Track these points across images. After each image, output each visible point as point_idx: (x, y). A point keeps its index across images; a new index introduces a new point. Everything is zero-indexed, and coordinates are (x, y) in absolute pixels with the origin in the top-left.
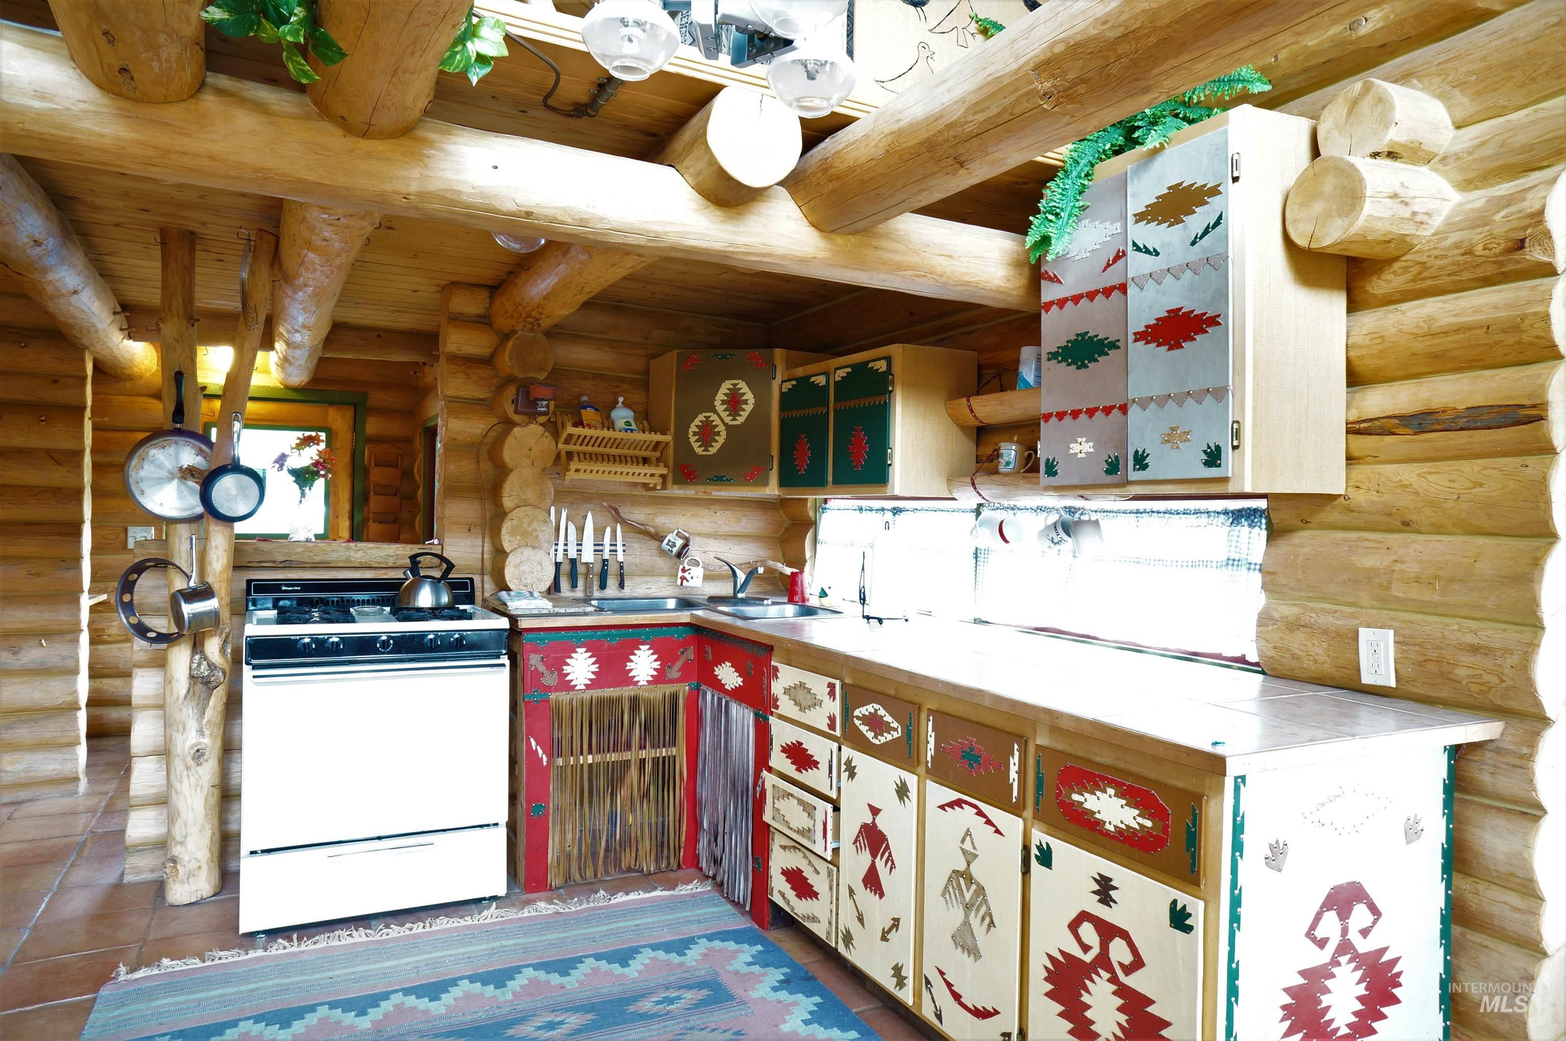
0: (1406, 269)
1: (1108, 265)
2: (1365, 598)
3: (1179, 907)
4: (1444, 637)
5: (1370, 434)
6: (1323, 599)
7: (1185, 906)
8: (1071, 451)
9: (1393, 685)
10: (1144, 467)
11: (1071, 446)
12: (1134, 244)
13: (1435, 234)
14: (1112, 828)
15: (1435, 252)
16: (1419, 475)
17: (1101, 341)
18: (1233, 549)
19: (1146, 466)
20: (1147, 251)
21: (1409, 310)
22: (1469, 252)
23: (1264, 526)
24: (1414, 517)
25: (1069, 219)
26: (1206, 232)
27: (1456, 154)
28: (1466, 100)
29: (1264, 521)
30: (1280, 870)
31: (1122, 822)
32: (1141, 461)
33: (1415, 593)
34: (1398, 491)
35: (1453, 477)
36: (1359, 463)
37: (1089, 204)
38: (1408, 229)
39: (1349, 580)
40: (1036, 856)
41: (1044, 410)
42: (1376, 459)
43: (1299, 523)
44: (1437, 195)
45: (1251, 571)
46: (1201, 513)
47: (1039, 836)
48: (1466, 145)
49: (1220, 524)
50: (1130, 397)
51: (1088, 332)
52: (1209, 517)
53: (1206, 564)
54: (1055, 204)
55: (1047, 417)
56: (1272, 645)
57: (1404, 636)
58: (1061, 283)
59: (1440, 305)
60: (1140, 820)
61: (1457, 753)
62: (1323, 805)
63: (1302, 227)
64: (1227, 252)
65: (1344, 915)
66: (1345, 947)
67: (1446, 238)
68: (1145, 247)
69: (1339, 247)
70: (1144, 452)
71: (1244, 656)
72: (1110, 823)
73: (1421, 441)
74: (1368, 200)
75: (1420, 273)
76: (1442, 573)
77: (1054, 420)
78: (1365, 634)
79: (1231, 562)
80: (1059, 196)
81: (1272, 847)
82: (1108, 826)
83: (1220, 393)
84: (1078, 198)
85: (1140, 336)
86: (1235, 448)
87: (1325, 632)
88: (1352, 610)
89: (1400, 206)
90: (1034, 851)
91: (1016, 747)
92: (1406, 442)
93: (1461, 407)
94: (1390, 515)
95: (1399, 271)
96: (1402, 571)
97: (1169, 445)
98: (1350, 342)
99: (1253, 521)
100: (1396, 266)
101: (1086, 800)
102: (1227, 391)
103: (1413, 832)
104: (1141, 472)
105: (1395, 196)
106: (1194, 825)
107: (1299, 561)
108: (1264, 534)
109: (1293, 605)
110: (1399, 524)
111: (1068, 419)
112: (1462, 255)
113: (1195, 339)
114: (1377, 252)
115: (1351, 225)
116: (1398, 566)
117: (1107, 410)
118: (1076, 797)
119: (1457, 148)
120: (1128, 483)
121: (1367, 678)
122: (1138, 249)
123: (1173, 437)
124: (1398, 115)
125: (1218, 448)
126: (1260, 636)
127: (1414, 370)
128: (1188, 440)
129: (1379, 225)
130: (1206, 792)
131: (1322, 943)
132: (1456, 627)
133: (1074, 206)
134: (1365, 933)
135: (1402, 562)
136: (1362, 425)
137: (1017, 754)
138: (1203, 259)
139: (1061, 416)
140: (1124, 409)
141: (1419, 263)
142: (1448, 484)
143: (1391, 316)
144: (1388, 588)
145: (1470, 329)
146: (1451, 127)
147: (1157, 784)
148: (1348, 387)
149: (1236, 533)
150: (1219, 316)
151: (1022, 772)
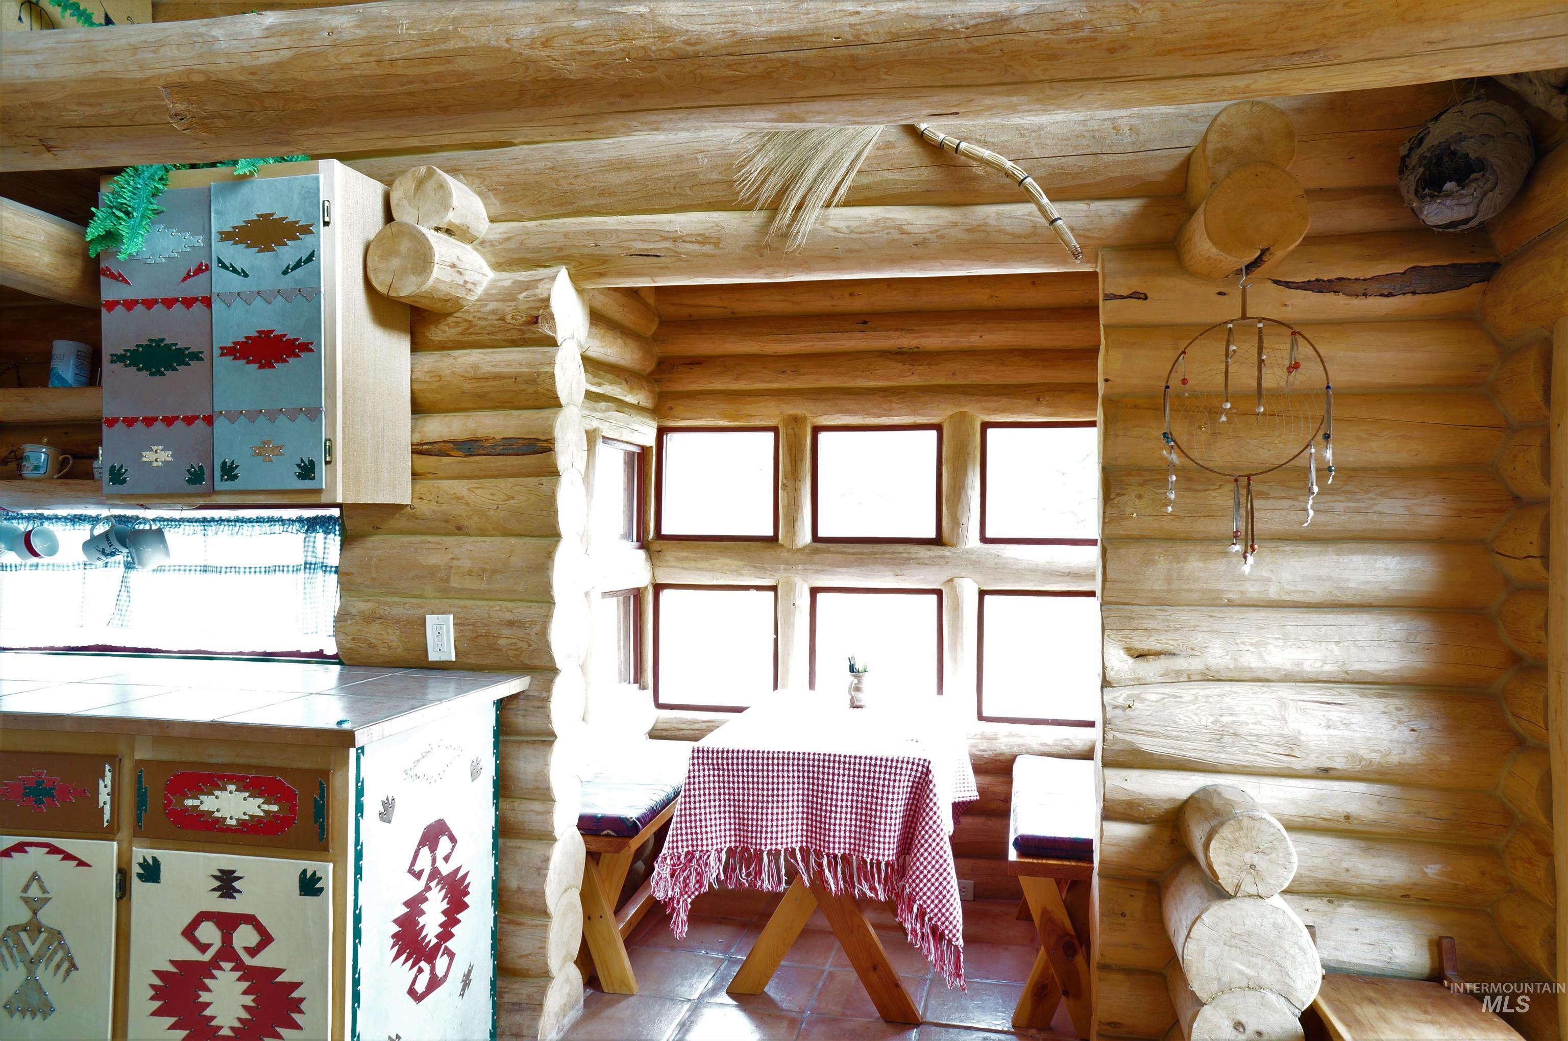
0: (457, 324)
1: (188, 276)
2: (429, 590)
3: (309, 874)
4: (490, 617)
5: (430, 455)
6: (394, 594)
7: (315, 872)
8: (144, 459)
9: (454, 659)
10: (234, 478)
11: (144, 454)
12: (220, 261)
13: (478, 300)
14: (234, 822)
15: (479, 315)
16: (468, 489)
17: (181, 351)
18: (310, 554)
19: (236, 477)
20: (235, 271)
21: (460, 357)
22: (502, 319)
23: (337, 533)
24: (466, 523)
25: (141, 221)
26: (298, 265)
27: (491, 241)
28: (497, 202)
29: (337, 528)
30: (389, 822)
31: (245, 814)
32: (229, 472)
33: (470, 584)
34: (453, 502)
35: (493, 492)
36: (422, 479)
37: (164, 209)
38: (460, 293)
39: (417, 577)
40: (139, 875)
41: (107, 413)
42: (435, 476)
43: (371, 529)
44: (479, 270)
45: (327, 574)
46: (275, 521)
47: (141, 853)
48: (497, 236)
49: (295, 531)
50: (216, 409)
51: (164, 340)
52: (283, 525)
53: (282, 569)
54: (125, 201)
55: (112, 422)
56: (350, 638)
57: (460, 618)
58: (128, 283)
59: (482, 356)
60: (266, 807)
61: (502, 705)
62: (418, 761)
63: (381, 277)
64: (320, 287)
65: (433, 849)
66: (435, 873)
67: (486, 305)
68: (232, 266)
69: (412, 299)
70: (233, 463)
71: (322, 651)
72: (231, 818)
73: (471, 462)
74: (436, 266)
75: (467, 329)
76: (487, 567)
77: (120, 426)
78: (431, 620)
79: (308, 566)
80: (130, 194)
81: (384, 804)
82: (229, 822)
83: (314, 413)
84: (152, 200)
85: (228, 351)
86: (327, 463)
87: (398, 621)
88: (419, 601)
89: (457, 274)
90: (136, 869)
91: (107, 767)
92: (459, 462)
93: (498, 437)
94: (447, 521)
95: (452, 325)
96: (459, 567)
97: (261, 458)
98: (414, 377)
99: (327, 528)
100: (450, 320)
101: (202, 803)
102: (321, 412)
103: (475, 772)
104: (229, 482)
105: (453, 266)
106: (322, 797)
107: (373, 562)
108: (338, 538)
109: (369, 601)
110: (453, 528)
111: (139, 426)
112: (498, 320)
113: (287, 362)
114: (438, 306)
115: (423, 283)
116: (455, 563)
117: (189, 420)
118: (189, 802)
119: (491, 237)
120: (213, 492)
121: (433, 656)
122: (224, 266)
123: (262, 451)
124: (455, 203)
125: (312, 463)
126: (337, 632)
127: (463, 405)
128: (281, 454)
129: (442, 287)
130: (331, 767)
131: (418, 875)
132: (498, 608)
133: (146, 208)
134: (447, 859)
135: (458, 559)
136: (425, 447)
137: (108, 775)
138: (295, 289)
139: (130, 422)
140: (209, 420)
141: (466, 321)
142: (491, 497)
143: (446, 359)
144: (448, 581)
145: (504, 378)
146: (487, 220)
147: (281, 770)
148: (412, 413)
149: (312, 539)
150: (312, 343)
151: (115, 795)
